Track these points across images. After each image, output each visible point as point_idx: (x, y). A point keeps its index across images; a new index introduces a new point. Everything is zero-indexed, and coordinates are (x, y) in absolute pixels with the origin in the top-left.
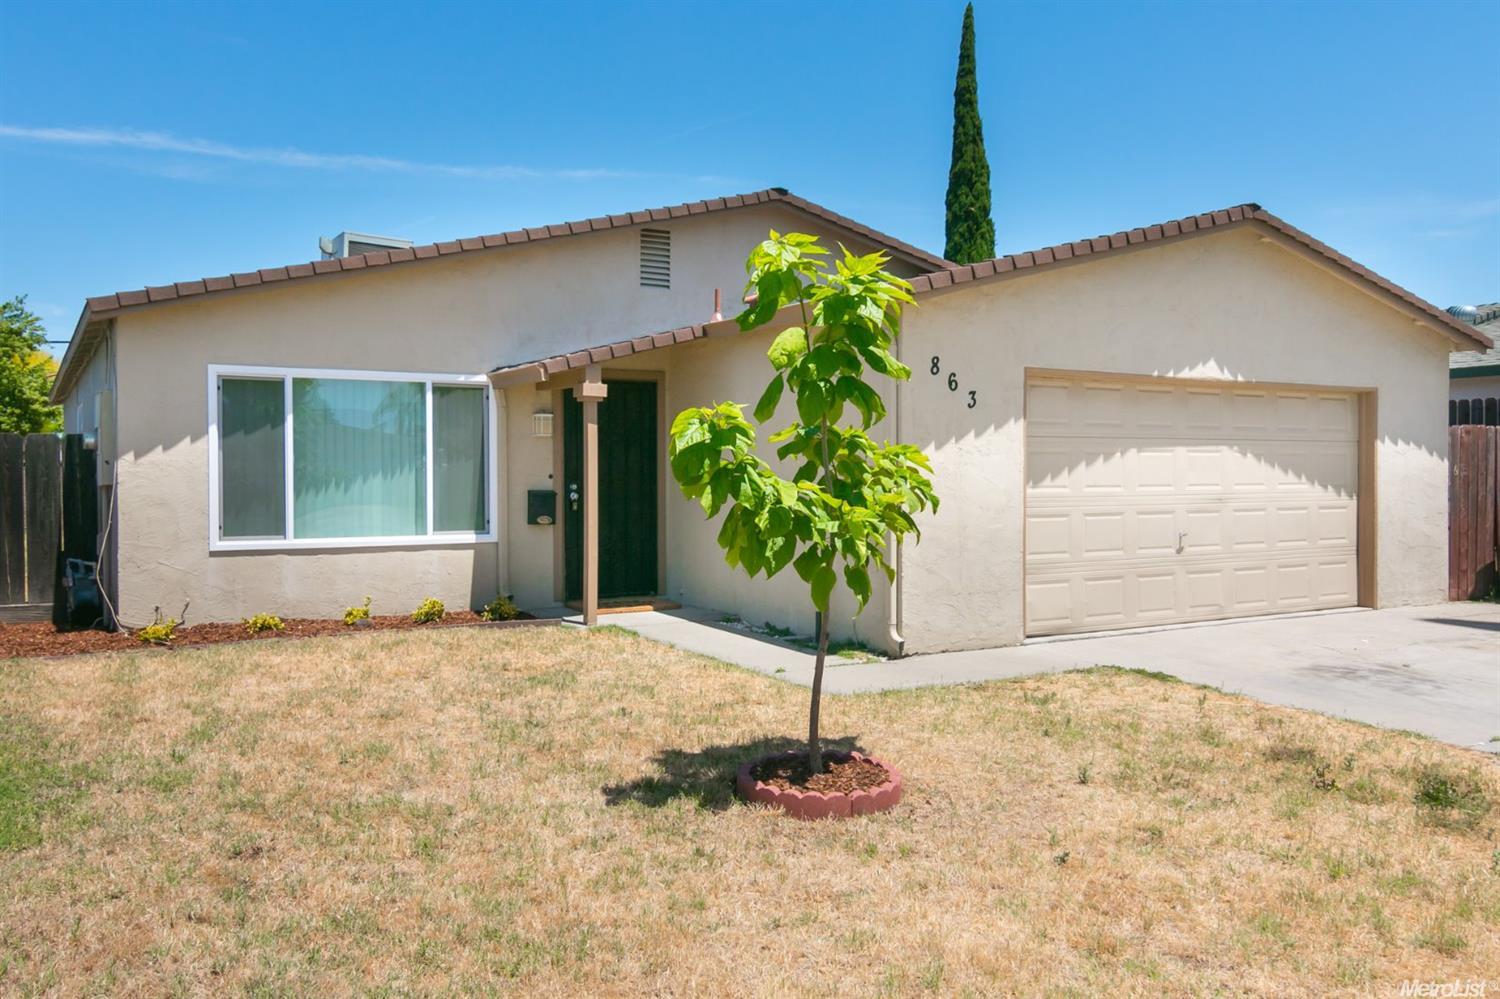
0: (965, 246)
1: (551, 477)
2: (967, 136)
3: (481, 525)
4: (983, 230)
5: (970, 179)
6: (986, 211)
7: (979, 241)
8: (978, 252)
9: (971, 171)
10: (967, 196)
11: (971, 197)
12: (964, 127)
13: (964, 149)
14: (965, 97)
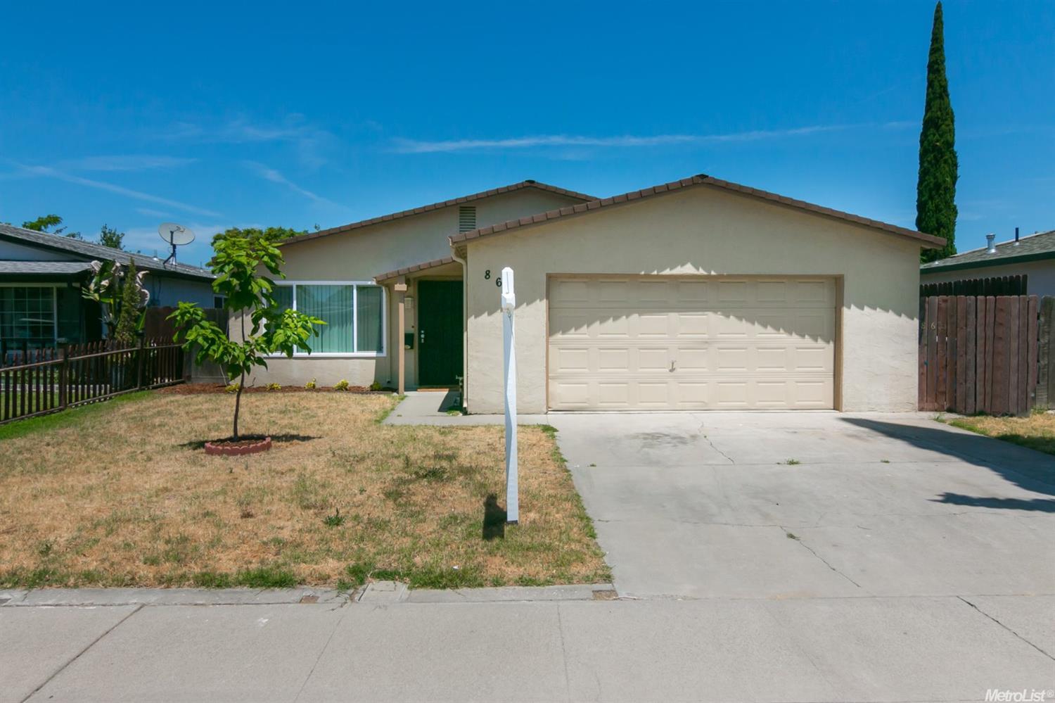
0: (932, 170)
1: (413, 327)
2: (937, 93)
3: (380, 349)
4: (946, 157)
5: (937, 124)
6: (950, 145)
7: (943, 165)
8: (941, 173)
9: (938, 118)
10: (934, 135)
11: (937, 135)
12: (932, 88)
13: (932, 104)
14: (935, 68)
